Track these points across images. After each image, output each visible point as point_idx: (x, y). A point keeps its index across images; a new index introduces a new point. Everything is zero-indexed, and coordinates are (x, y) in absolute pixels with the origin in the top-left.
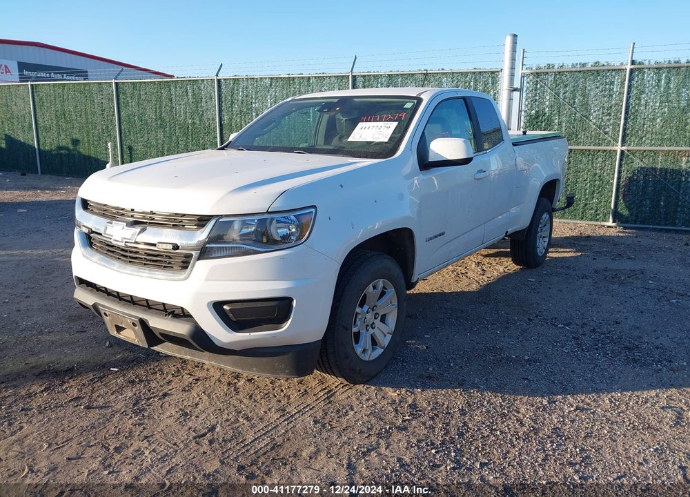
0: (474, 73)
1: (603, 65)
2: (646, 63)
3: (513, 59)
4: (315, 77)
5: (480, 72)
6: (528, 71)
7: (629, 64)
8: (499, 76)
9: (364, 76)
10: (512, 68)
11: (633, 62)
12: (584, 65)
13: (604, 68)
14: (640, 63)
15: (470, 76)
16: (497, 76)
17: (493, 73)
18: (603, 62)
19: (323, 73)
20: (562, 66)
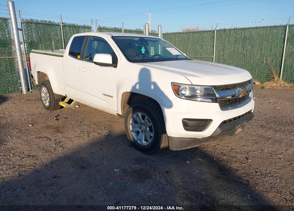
1: (52, 23)
2: (66, 24)
6: (23, 21)
7: (61, 23)
12: (46, 21)
14: (64, 24)
20: (37, 21)
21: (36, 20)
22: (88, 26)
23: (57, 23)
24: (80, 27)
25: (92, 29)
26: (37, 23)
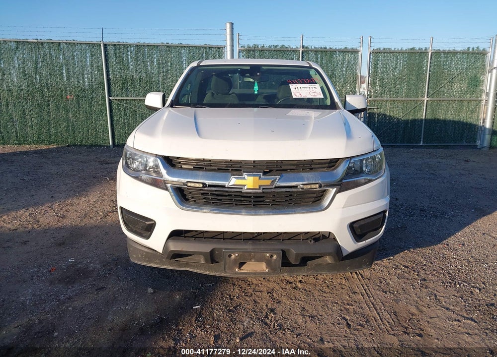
0: (205, 47)
1: (287, 48)
2: (310, 48)
3: (232, 40)
4: (66, 43)
5: (210, 47)
6: (243, 48)
7: (301, 48)
8: (223, 51)
9: (114, 45)
10: (232, 46)
11: (303, 47)
12: (276, 46)
13: (287, 49)
14: (306, 47)
15: (202, 49)
16: (222, 51)
17: (219, 48)
18: (286, 45)
19: (74, 40)
20: (264, 46)
21: (262, 45)
22: (353, 49)
23: (294, 47)
24: (336, 52)
25: (360, 53)
26: (262, 51)
